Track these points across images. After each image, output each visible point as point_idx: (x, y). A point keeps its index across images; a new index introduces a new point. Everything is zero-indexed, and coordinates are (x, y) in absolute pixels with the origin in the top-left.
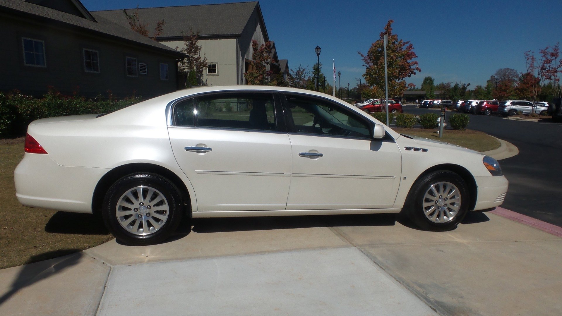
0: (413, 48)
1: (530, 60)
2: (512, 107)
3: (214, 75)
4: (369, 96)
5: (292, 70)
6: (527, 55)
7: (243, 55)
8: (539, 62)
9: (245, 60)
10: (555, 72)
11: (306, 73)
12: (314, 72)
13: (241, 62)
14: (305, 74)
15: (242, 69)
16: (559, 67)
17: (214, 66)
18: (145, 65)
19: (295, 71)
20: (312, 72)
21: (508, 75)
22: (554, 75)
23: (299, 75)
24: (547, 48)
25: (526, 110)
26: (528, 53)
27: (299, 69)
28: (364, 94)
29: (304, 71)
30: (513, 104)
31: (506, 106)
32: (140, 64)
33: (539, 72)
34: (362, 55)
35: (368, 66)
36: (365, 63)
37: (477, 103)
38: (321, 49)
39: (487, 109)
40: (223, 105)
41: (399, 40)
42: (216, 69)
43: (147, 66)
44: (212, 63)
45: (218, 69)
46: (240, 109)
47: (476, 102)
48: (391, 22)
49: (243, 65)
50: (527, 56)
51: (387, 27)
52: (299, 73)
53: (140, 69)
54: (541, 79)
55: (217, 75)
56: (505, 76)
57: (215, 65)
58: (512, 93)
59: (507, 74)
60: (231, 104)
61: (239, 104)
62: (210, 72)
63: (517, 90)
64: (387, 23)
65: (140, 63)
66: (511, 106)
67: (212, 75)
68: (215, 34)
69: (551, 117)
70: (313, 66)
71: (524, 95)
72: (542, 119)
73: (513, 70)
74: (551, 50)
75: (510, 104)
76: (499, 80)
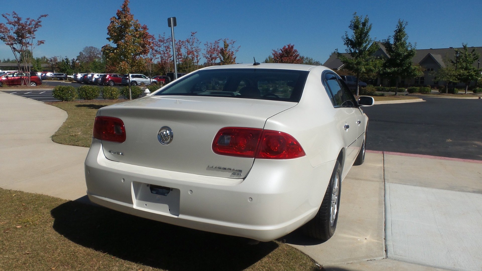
2: (133, 79)
21: (93, 53)
30: (134, 77)
39: (111, 81)
47: (97, 75)
51: (125, 6)
56: (91, 53)
59: (92, 51)
76: (87, 56)
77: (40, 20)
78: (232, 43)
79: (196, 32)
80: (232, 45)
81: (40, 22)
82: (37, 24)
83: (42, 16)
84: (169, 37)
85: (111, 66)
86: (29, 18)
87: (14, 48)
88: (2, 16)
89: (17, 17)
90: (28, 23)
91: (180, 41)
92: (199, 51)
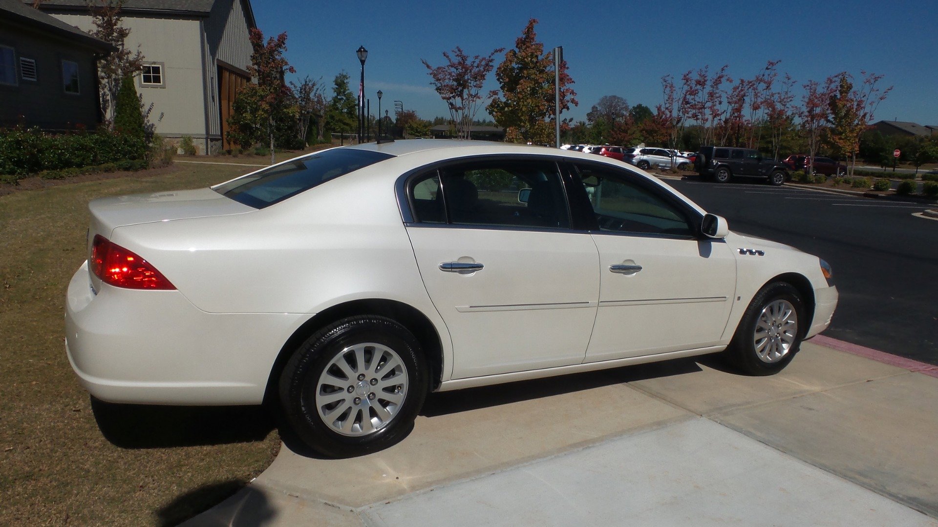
0: (568, 68)
1: (668, 89)
2: (643, 156)
3: (156, 87)
4: (419, 132)
5: (293, 82)
6: (665, 81)
7: (213, 52)
8: (678, 95)
9: (217, 62)
10: (701, 108)
11: (317, 89)
12: (337, 88)
13: (210, 66)
14: (316, 91)
15: (212, 78)
16: (708, 101)
17: (156, 70)
18: (32, 63)
19: (299, 85)
20: (333, 88)
21: (615, 106)
22: (701, 113)
23: (305, 92)
24: (690, 72)
25: (663, 162)
26: (667, 79)
27: (306, 82)
28: (412, 128)
29: (314, 85)
30: (643, 152)
31: (634, 156)
32: (22, 61)
33: (679, 107)
34: (428, 67)
35: (439, 85)
36: (433, 80)
37: (590, 149)
38: (367, 51)
40: (178, 142)
41: (545, 53)
42: (161, 75)
43: (36, 64)
44: (154, 63)
45: (166, 75)
46: (211, 153)
47: (588, 147)
48: (534, 22)
49: (213, 71)
50: (664, 83)
51: (528, 31)
52: (305, 89)
53: (23, 70)
54: (681, 117)
55: (163, 87)
56: (611, 107)
57: (159, 67)
58: (634, 136)
59: (614, 104)
60: (194, 140)
61: (209, 142)
62: (147, 79)
63: (644, 132)
64: (527, 24)
65: (21, 58)
66: (641, 155)
67: (153, 87)
68: (157, 7)
69: (698, 174)
70: (334, 79)
71: (653, 138)
72: (686, 176)
73: (622, 99)
74: (695, 76)
75: (640, 153)
76: (603, 113)
77: (492, 57)
78: (872, 81)
79: (780, 61)
80: (872, 86)
81: (491, 61)
82: (487, 65)
83: (496, 51)
84: (717, 73)
85: (618, 132)
86: (478, 56)
87: (451, 104)
88: (443, 55)
89: (460, 56)
90: (475, 65)
91: (742, 81)
92: (789, 100)
